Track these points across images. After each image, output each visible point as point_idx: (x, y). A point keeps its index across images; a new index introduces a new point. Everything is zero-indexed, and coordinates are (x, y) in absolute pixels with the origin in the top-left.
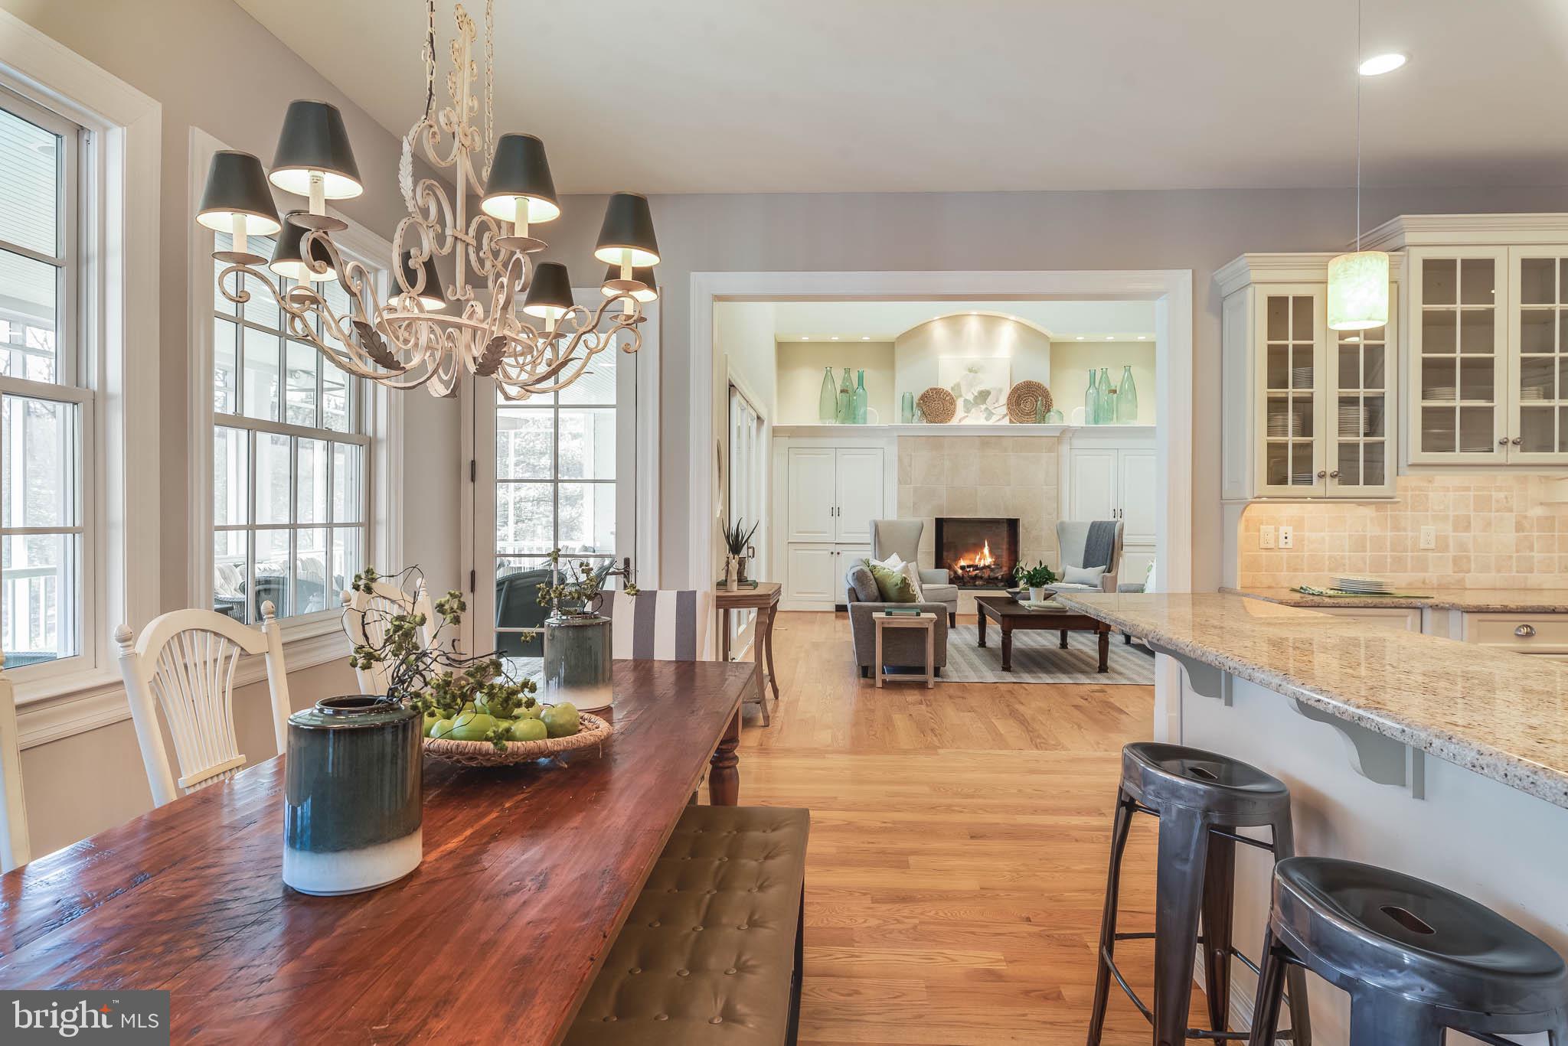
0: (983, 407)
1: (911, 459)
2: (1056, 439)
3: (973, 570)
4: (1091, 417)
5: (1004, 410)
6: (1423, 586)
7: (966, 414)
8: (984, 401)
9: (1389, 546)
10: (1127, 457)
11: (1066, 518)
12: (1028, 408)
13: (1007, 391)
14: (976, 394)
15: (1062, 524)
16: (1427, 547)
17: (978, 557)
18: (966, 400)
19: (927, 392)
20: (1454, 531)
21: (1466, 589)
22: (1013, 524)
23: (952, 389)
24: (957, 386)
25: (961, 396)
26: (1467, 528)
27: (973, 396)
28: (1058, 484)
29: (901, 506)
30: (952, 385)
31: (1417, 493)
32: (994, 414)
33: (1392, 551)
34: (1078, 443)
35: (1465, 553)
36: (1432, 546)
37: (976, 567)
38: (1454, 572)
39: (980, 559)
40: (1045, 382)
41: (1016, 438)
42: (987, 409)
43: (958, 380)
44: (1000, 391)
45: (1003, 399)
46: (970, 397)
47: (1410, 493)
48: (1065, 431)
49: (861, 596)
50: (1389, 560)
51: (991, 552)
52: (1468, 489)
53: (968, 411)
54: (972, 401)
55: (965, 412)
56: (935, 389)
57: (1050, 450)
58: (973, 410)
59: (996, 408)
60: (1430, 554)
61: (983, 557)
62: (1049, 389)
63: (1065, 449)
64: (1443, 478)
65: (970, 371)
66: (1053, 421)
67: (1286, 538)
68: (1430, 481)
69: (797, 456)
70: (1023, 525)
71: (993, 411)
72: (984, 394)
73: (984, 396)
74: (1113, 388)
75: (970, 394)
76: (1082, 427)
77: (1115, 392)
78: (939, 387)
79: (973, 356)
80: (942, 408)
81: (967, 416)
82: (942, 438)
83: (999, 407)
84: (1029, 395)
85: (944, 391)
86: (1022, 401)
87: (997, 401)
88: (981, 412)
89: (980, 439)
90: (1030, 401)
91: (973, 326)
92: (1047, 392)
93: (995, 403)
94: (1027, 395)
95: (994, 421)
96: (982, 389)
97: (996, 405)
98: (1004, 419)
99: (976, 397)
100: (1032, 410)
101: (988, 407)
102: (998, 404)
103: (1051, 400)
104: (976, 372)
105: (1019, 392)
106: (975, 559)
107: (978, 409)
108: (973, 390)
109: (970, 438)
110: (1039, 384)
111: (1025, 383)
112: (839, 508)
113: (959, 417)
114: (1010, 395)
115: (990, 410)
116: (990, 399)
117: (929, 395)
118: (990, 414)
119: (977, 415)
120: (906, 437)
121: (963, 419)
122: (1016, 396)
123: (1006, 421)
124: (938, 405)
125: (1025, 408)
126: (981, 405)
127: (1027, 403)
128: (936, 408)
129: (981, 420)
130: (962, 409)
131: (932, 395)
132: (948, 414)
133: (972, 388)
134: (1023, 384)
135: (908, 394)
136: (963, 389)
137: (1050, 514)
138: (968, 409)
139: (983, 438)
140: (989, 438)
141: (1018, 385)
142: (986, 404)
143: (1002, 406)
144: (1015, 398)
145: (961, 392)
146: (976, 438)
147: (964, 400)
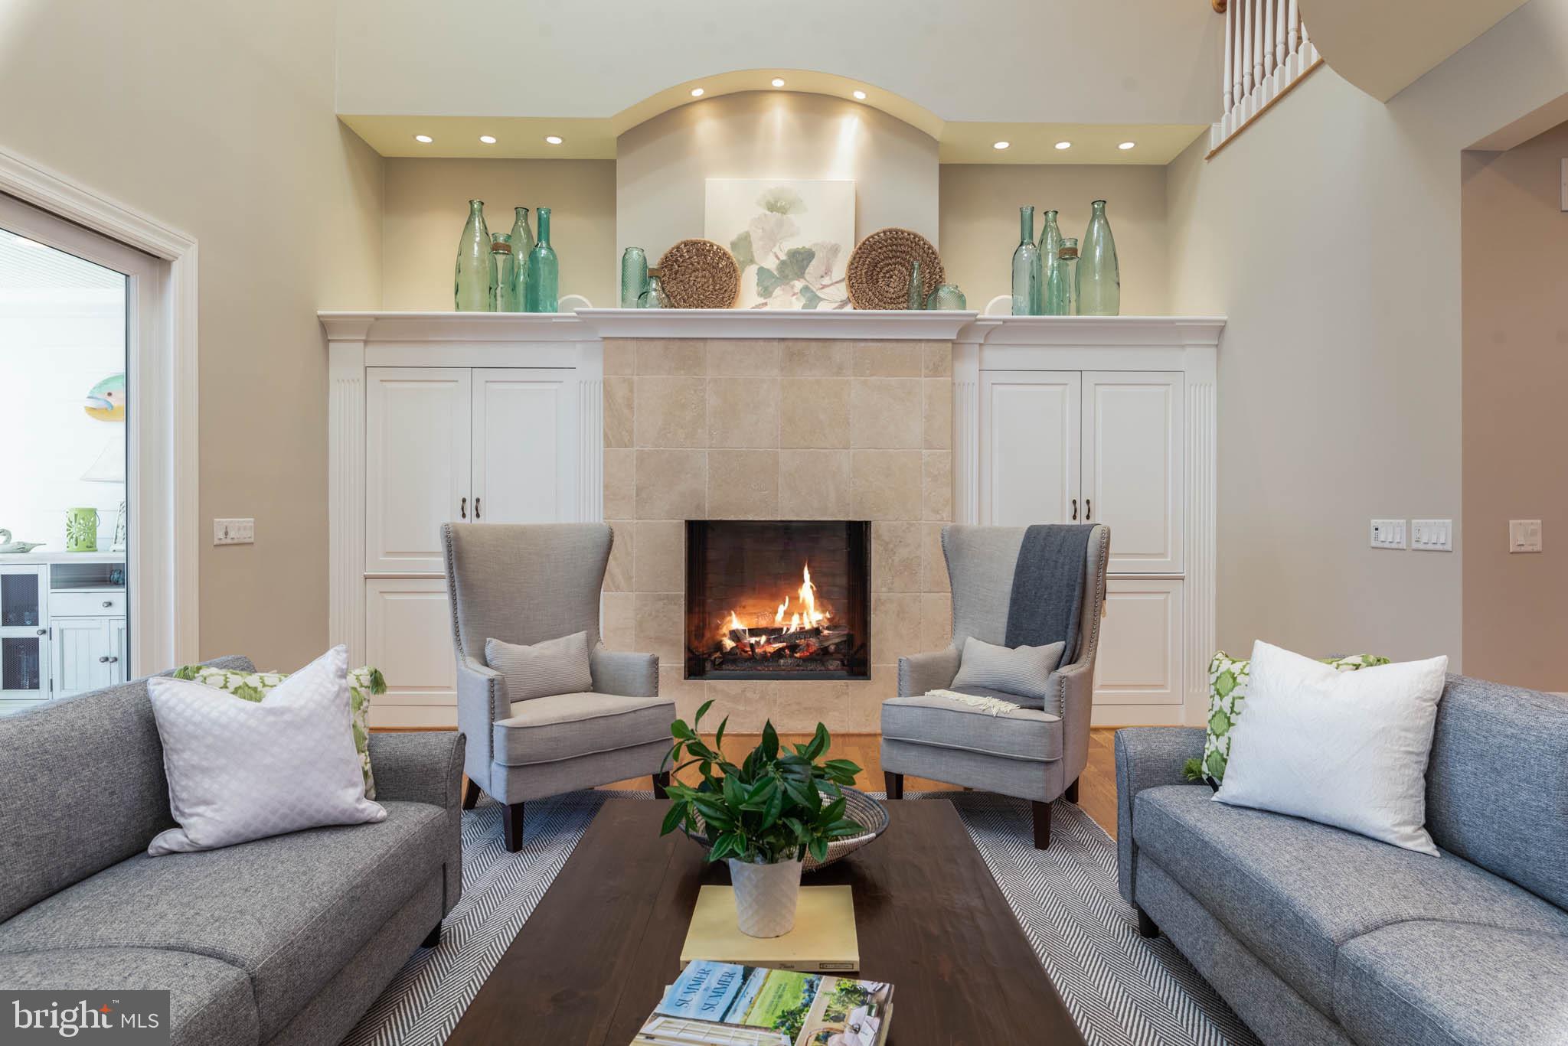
0: (798, 285)
1: (631, 391)
2: (950, 345)
3: (768, 642)
4: (1024, 301)
5: (842, 292)
7: (762, 300)
8: (801, 274)
10: (1099, 389)
11: (970, 520)
12: (894, 287)
13: (848, 250)
14: (783, 257)
15: (956, 532)
17: (782, 609)
18: (762, 271)
19: (678, 248)
22: (857, 534)
23: (734, 245)
24: (743, 243)
25: (752, 261)
27: (777, 262)
28: (953, 446)
30: (733, 237)
32: (822, 299)
34: (994, 356)
37: (775, 633)
39: (788, 614)
40: (931, 235)
41: (862, 344)
42: (806, 289)
43: (746, 229)
44: (835, 250)
45: (840, 270)
46: (771, 264)
48: (968, 328)
51: (820, 595)
53: (766, 292)
54: (776, 273)
55: (760, 295)
56: (694, 243)
57: (936, 370)
58: (778, 292)
59: (824, 287)
61: (797, 607)
62: (936, 246)
63: (968, 369)
65: (772, 207)
66: (947, 309)
69: (389, 385)
70: (879, 537)
71: (819, 294)
72: (800, 258)
73: (799, 261)
74: (1068, 245)
75: (771, 257)
76: (1005, 321)
77: (1074, 252)
78: (708, 237)
79: (776, 179)
80: (711, 287)
81: (766, 304)
82: (701, 344)
83: (832, 284)
84: (893, 260)
85: (715, 247)
86: (881, 275)
87: (828, 272)
88: (794, 295)
89: (783, 345)
90: (896, 272)
91: (778, 116)
92: (933, 253)
93: (822, 277)
94: (891, 258)
95: (822, 307)
96: (795, 247)
97: (826, 281)
98: (843, 304)
99: (783, 263)
100: (901, 294)
101: (809, 285)
102: (831, 279)
103: (941, 270)
104: (783, 211)
105: (874, 252)
106: (776, 613)
107: (788, 284)
108: (776, 249)
109: (762, 343)
110: (915, 236)
111: (885, 232)
112: (478, 500)
113: (749, 298)
114: (854, 258)
115: (812, 292)
116: (813, 269)
117: (681, 256)
118: (814, 299)
119: (787, 301)
120: (621, 342)
121: (757, 303)
122: (867, 262)
123: (849, 309)
124: (703, 280)
125: (887, 288)
126: (793, 279)
127: (891, 277)
128: (698, 285)
129: (797, 305)
130: (758, 284)
131: (687, 257)
132: (723, 298)
133: (775, 245)
134: (882, 235)
135: (635, 254)
136: (757, 246)
137: (937, 512)
138: (766, 289)
139: (790, 344)
140: (804, 344)
141: (872, 237)
142: (805, 279)
143: (836, 283)
144: (866, 266)
145: (752, 252)
146: (775, 343)
147: (759, 269)
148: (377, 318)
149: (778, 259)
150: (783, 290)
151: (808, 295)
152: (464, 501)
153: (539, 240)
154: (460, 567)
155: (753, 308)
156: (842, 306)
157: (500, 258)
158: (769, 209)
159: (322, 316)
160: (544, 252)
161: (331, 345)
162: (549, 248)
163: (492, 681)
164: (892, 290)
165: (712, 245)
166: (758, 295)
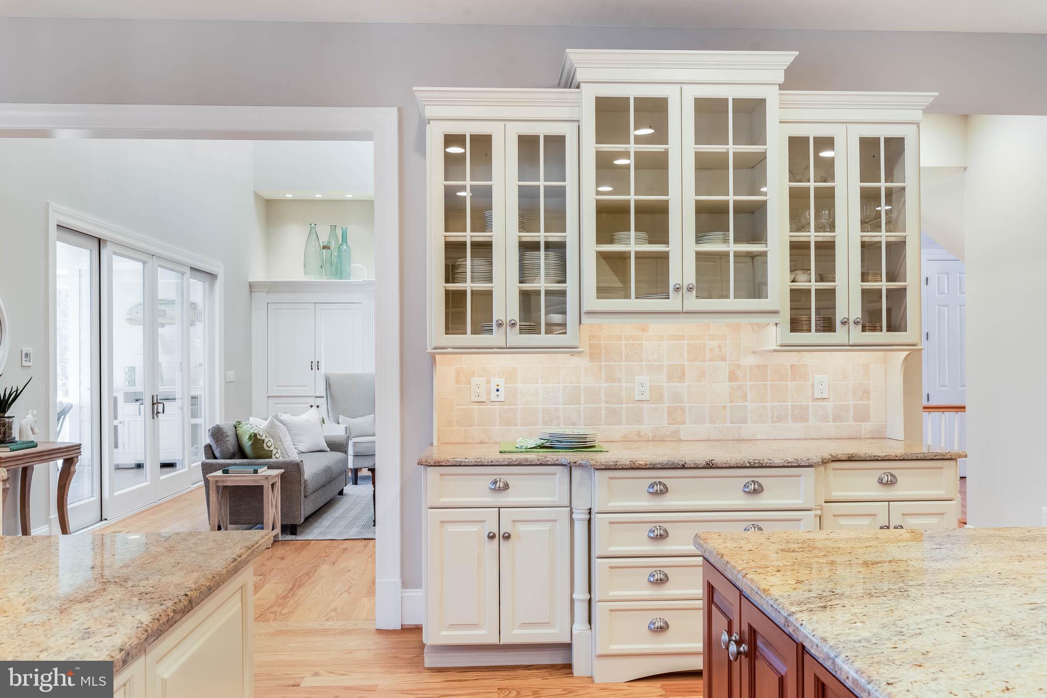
6: (636, 438)
9: (603, 398)
16: (640, 398)
20: (668, 382)
21: (681, 441)
26: (682, 378)
31: (631, 342)
33: (607, 402)
35: (680, 405)
36: (647, 396)
38: (669, 424)
47: (624, 342)
49: (217, 454)
50: (604, 412)
52: (682, 338)
60: (645, 405)
64: (657, 327)
67: (498, 390)
68: (643, 330)
69: (276, 310)
112: (318, 362)
148: (274, 282)
152: (312, 362)
153: (342, 241)
154: (330, 389)
157: (324, 251)
159: (251, 282)
160: (345, 247)
161: (252, 293)
162: (347, 245)
163: (346, 427)
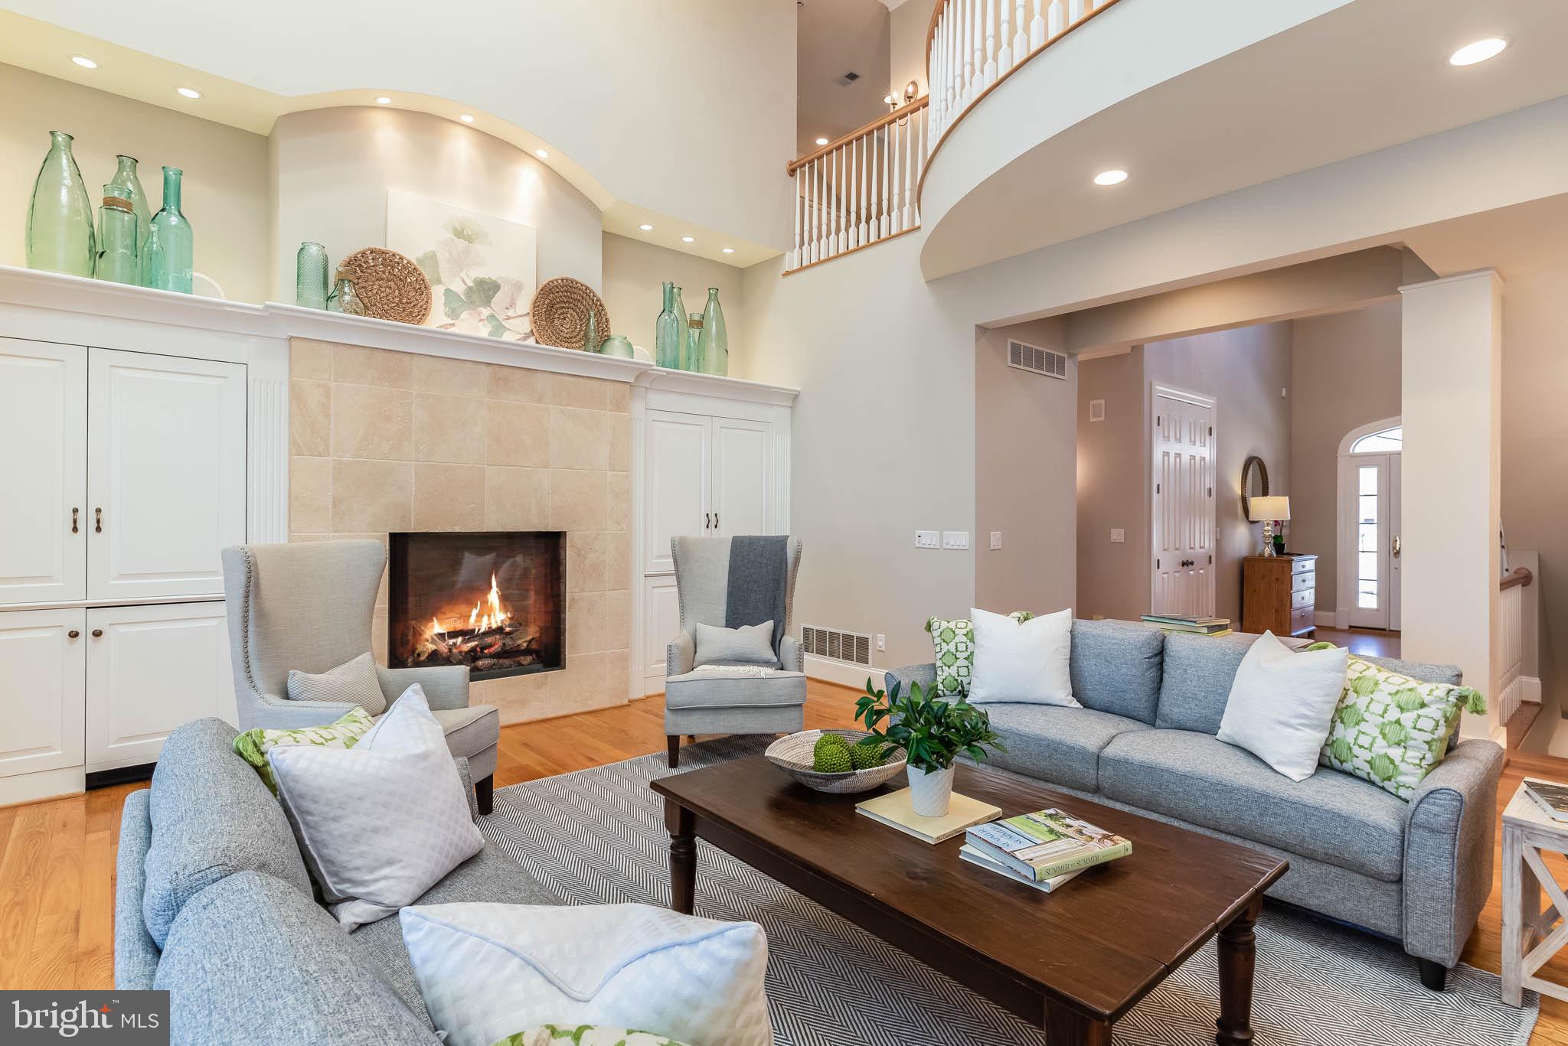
0: (485, 312)
1: (328, 397)
4: (669, 357)
5: (525, 325)
7: (449, 321)
8: (487, 301)
10: (721, 431)
11: (638, 530)
13: (530, 289)
14: (471, 284)
15: (681, 542)
18: (448, 292)
19: (363, 254)
22: (553, 542)
23: (422, 261)
24: (430, 260)
25: (439, 281)
27: (465, 287)
29: (297, 505)
30: (420, 254)
32: (507, 329)
34: (659, 399)
39: (483, 614)
40: (595, 285)
42: (492, 317)
43: (433, 246)
44: (518, 287)
45: (524, 305)
46: (459, 288)
48: (633, 371)
51: (504, 598)
53: (453, 314)
54: (463, 297)
56: (384, 252)
57: (617, 406)
58: (464, 315)
61: (486, 612)
63: (637, 408)
65: (459, 233)
66: (615, 352)
70: (572, 544)
71: (505, 324)
72: (486, 288)
73: (485, 291)
74: (697, 318)
75: (459, 281)
76: (653, 370)
78: (391, 247)
79: (462, 207)
80: (397, 299)
81: (453, 325)
82: (407, 358)
83: (515, 317)
84: (567, 305)
85: (405, 262)
86: (557, 316)
87: (512, 305)
88: (481, 320)
89: (490, 369)
90: (569, 315)
91: (461, 148)
92: (601, 305)
93: (507, 308)
94: (565, 303)
95: (508, 337)
96: (481, 276)
97: (511, 313)
98: (526, 337)
99: (470, 289)
100: (574, 334)
101: (495, 314)
102: (515, 311)
103: (607, 320)
104: (469, 239)
105: (551, 295)
106: (469, 616)
107: (475, 309)
108: (463, 274)
109: (469, 365)
110: (587, 288)
111: (562, 280)
112: (98, 511)
113: (437, 318)
114: (537, 298)
115: (498, 321)
116: (498, 298)
117: (366, 262)
118: (499, 328)
119: (473, 325)
120: (315, 344)
121: (445, 323)
122: (546, 303)
123: (531, 342)
124: (388, 290)
125: (561, 328)
126: (480, 306)
127: (565, 319)
128: (382, 295)
129: (484, 331)
130: (445, 304)
131: (372, 264)
132: (411, 313)
133: (462, 270)
134: (560, 281)
135: (314, 250)
136: (444, 269)
137: (618, 523)
138: (453, 310)
139: (497, 369)
140: (510, 371)
141: (552, 282)
142: (492, 308)
143: (520, 316)
144: (545, 306)
145: (439, 274)
146: (483, 367)
147: (446, 290)
149: (466, 284)
150: (470, 314)
151: (494, 323)
152: (75, 511)
153: (167, 203)
155: (441, 327)
156: (525, 338)
157: (117, 217)
158: (455, 236)
160: (174, 219)
162: (182, 216)
164: (566, 331)
165: (401, 258)
166: (446, 314)
